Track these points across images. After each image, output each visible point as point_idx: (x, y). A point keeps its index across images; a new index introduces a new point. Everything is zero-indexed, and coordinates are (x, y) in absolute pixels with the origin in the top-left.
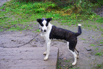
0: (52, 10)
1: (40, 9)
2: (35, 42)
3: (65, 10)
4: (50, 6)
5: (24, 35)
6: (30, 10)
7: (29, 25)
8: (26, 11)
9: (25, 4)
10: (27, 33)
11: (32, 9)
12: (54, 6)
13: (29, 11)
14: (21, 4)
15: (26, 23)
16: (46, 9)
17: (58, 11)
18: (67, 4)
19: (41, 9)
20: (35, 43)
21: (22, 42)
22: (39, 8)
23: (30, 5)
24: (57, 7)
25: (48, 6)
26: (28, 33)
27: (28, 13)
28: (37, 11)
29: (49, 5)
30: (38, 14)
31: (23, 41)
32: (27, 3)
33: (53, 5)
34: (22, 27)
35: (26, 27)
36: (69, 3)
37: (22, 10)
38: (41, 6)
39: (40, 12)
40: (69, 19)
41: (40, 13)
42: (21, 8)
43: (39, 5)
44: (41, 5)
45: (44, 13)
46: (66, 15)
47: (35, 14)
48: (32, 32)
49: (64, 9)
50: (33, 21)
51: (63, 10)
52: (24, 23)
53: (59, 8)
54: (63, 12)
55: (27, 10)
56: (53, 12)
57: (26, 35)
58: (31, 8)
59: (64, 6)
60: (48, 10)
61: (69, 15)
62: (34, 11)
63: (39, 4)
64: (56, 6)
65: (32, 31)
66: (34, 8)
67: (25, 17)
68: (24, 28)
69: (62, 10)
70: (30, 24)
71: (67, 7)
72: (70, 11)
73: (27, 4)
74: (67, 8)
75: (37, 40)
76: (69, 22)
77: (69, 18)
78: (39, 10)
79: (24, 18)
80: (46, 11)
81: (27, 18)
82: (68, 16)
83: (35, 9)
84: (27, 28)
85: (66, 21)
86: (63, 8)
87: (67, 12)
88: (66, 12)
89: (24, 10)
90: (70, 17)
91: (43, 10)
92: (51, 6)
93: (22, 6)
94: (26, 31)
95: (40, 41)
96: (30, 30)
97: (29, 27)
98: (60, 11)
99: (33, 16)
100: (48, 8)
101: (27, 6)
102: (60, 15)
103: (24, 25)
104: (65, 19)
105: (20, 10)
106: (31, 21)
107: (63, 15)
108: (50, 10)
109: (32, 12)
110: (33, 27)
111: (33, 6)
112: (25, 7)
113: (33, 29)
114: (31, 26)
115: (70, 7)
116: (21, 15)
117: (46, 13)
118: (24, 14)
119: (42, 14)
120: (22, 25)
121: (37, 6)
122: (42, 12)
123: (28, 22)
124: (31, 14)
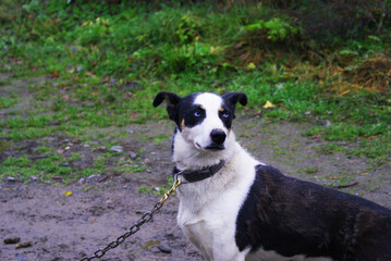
0: (270, 55)
1: (191, 49)
3: (349, 58)
4: (255, 32)
5: (88, 206)
6: (130, 51)
7: (119, 149)
8: (103, 58)
9: (100, 13)
10: (107, 194)
11: (142, 45)
12: (282, 31)
14: (76, 10)
15: (102, 131)
16: (228, 51)
17: (306, 67)
18: (364, 20)
19: (200, 48)
22: (190, 40)
24: (298, 37)
25: (242, 29)
26: (109, 197)
27: (119, 72)
28: (175, 57)
29: (251, 27)
30: (180, 82)
32: (114, 9)
33: (277, 26)
34: (75, 155)
35: (100, 157)
36: (377, 16)
37: (79, 48)
38: (200, 32)
39: (193, 69)
40: (373, 119)
41: (192, 76)
42: (73, 38)
43: (185, 26)
44: (200, 23)
45: (217, 74)
46: (358, 90)
47: (159, 77)
48: (138, 188)
49: (346, 52)
50: (149, 125)
51: (335, 60)
52: (88, 134)
53: (312, 43)
54: (338, 72)
55: (110, 52)
56: (274, 67)
57: (96, 211)
58: (140, 38)
59: (343, 35)
60: (244, 57)
61: (374, 90)
62: (157, 59)
63: (187, 17)
64: (294, 30)
65: (139, 183)
66: (155, 38)
67: (98, 96)
68: (90, 163)
69: (330, 58)
70: (127, 139)
71: (362, 37)
72: (380, 65)
73: (111, 14)
74: (364, 50)
75: (167, 247)
76: (376, 139)
77: (374, 109)
78: (187, 51)
79: (88, 104)
80: (230, 60)
81: (111, 99)
82: (370, 97)
83: (162, 48)
84: (109, 163)
85: (355, 128)
86: (339, 46)
87: (365, 74)
88: (360, 70)
89: (95, 49)
90: (381, 103)
91: (213, 57)
92: (265, 31)
93: (85, 24)
94: (101, 185)
95: (187, 251)
96: (127, 181)
97: (122, 159)
98: (316, 65)
99: (148, 89)
100: (244, 45)
101: (111, 29)
102: (321, 91)
103: (86, 145)
104: (349, 117)
105: (71, 48)
106: (132, 123)
107: (334, 92)
108: (258, 56)
109: (140, 63)
110: (143, 158)
111: (149, 30)
112: (102, 34)
113: (147, 175)
114: (134, 155)
115: (384, 41)
116: (75, 82)
117: (227, 75)
118: (94, 77)
119: (203, 77)
120: (79, 142)
121: (173, 28)
122: (202, 68)
123: (113, 128)
124: (138, 78)
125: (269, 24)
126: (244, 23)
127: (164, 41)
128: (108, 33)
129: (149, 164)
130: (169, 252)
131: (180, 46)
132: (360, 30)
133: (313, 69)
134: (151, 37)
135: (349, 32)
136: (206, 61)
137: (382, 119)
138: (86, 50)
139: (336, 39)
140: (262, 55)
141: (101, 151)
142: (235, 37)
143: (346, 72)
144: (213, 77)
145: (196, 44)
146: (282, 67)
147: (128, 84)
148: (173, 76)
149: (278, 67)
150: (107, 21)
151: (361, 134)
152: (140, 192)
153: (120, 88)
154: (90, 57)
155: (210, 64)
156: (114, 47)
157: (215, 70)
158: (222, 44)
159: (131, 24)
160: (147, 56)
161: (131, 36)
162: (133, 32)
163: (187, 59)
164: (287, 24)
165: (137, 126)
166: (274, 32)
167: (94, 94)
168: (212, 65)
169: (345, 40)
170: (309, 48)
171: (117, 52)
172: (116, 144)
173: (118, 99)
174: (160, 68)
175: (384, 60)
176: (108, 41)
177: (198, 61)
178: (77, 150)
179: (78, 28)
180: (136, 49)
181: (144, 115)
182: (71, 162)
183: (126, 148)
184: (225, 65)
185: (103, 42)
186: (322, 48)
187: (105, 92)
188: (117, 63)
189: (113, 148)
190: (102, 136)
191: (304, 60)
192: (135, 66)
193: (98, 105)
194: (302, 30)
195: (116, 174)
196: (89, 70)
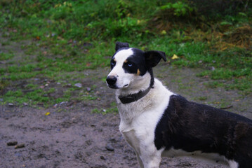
0: (175, 25)
1: (125, 21)
2: (103, 154)
3: (226, 27)
4: (166, 11)
5: (60, 121)
6: (86, 23)
7: (79, 85)
8: (68, 27)
10: (72, 114)
11: (93, 19)
12: (183, 10)
15: (68, 74)
16: (149, 23)
17: (199, 33)
19: (131, 21)
20: (102, 158)
21: (50, 153)
22: (124, 16)
23: (88, 5)
24: (193, 14)
25: (158, 8)
26: (73, 116)
27: (79, 37)
28: (115, 27)
29: (163, 7)
31: (55, 148)
33: (180, 6)
34: (52, 89)
35: (67, 91)
37: (53, 21)
38: (131, 10)
39: (126, 34)
40: (242, 66)
41: (125, 39)
42: (49, 15)
44: (130, 5)
45: (142, 38)
46: (233, 47)
47: (105, 39)
48: (92, 110)
49: (224, 23)
50: (99, 70)
51: (218, 28)
52: (60, 76)
53: (203, 18)
54: (219, 36)
55: (73, 24)
56: (178, 33)
57: (66, 125)
58: (92, 15)
59: (222, 11)
60: (159, 26)
61: (242, 47)
62: (103, 28)
64: (191, 9)
65: (92, 107)
66: (102, 15)
67: (65, 52)
68: (61, 94)
69: (214, 27)
70: (85, 80)
71: (235, 14)
72: (247, 31)
74: (236, 22)
75: (111, 147)
76: (244, 78)
77: (243, 59)
78: (122, 23)
80: (149, 28)
81: (74, 54)
82: (240, 52)
83: (106, 21)
84: (74, 94)
85: (230, 71)
86: (220, 19)
87: (237, 37)
88: (234, 35)
89: (63, 22)
90: (247, 55)
91: (139, 26)
92: (173, 10)
93: (56, 6)
94: (68, 108)
95: (124, 149)
96: (85, 105)
97: (82, 92)
98: (205, 31)
99: (98, 47)
100: (159, 19)
101: (73, 9)
102: (209, 48)
103: (59, 83)
104: (227, 64)
105: (48, 21)
106: (87, 69)
107: (217, 49)
108: (168, 26)
109: (92, 31)
110: (95, 91)
111: (98, 10)
112: (67, 12)
113: (97, 102)
114: (89, 89)
115: (249, 16)
116: (51, 43)
117: (148, 38)
118: (63, 40)
119: (133, 40)
120: (54, 81)
121: (113, 8)
122: (132, 34)
123: (75, 72)
124: (91, 40)
125: (175, 5)
126: (158, 5)
127: (108, 16)
128: (71, 12)
129: (99, 95)
130: (112, 150)
131: (118, 20)
132: (233, 9)
133: (203, 34)
134: (99, 14)
135: (226, 10)
136: (134, 29)
137: (247, 66)
138: (57, 22)
139: (218, 15)
140: (171, 25)
141: (68, 87)
142: (153, 14)
143: (225, 36)
144: (139, 40)
145: (128, 18)
146: (184, 33)
147: (85, 44)
148: (114, 39)
149: (181, 33)
150: (71, 4)
151: (234, 75)
152: (94, 112)
153: (79, 47)
154: (61, 27)
155: (137, 31)
156: (75, 21)
157: (140, 35)
158: (145, 18)
159: (86, 6)
160: (97, 27)
161: (87, 14)
162: (87, 11)
163: (122, 28)
164: (186, 6)
165: (91, 71)
166: (178, 10)
167: (63, 51)
168: (139, 32)
169: (224, 15)
170: (201, 21)
171: (78, 24)
172: (78, 82)
173: (79, 53)
174: (105, 34)
175: (249, 28)
176: (71, 17)
177: (130, 29)
178: (53, 86)
179: (52, 9)
180: (89, 22)
181: (95, 64)
182: (49, 94)
183: (84, 85)
184: (147, 31)
185: (68, 18)
186: (209, 20)
187: (70, 49)
188: (78, 31)
189: (76, 85)
190: (68, 77)
191: (197, 28)
192: (89, 33)
193: (66, 57)
194: (196, 10)
195: (78, 101)
196: (60, 35)
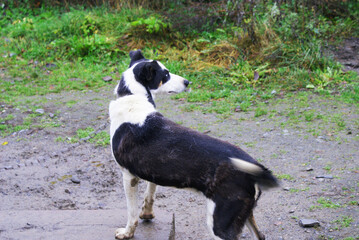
0: (148, 43)
1: (92, 39)
2: (68, 187)
3: (203, 45)
4: (137, 27)
5: (20, 152)
6: (48, 41)
7: (41, 111)
8: (29, 46)
9: (26, 14)
10: (33, 143)
11: (57, 36)
12: (157, 26)
13: (42, 48)
14: (8, 12)
15: (29, 99)
16: (119, 41)
17: (174, 51)
18: (214, 18)
19: (99, 39)
20: (67, 191)
21: (8, 187)
22: (91, 33)
23: (51, 21)
24: (168, 30)
25: (128, 24)
26: (35, 145)
27: (41, 57)
28: (80, 45)
29: (135, 23)
30: (84, 63)
31: (14, 182)
32: (36, 12)
33: (153, 22)
34: (9, 116)
35: (28, 117)
36: (223, 15)
37: (11, 40)
38: (99, 27)
39: (94, 53)
40: (220, 87)
41: (93, 58)
42: (7, 33)
43: (88, 23)
44: (98, 20)
45: (111, 57)
46: (210, 67)
47: (70, 59)
48: (55, 139)
49: (202, 40)
50: (63, 93)
51: (194, 46)
52: (19, 101)
53: (178, 34)
54: (196, 54)
55: (33, 42)
56: (151, 51)
57: (26, 155)
58: (56, 31)
59: (199, 27)
60: (131, 44)
61: (221, 66)
62: (68, 47)
63: (90, 16)
64: (165, 25)
65: (56, 134)
66: (67, 31)
67: (26, 74)
68: (20, 121)
69: (190, 45)
70: (47, 104)
71: (213, 30)
72: (225, 49)
73: (34, 15)
74: (214, 39)
75: (77, 179)
76: (223, 100)
77: (221, 80)
78: (89, 41)
79: (19, 79)
80: (120, 47)
81: (36, 76)
82: (219, 71)
83: (71, 39)
84: (35, 121)
85: (208, 93)
86: (196, 36)
87: (215, 55)
88: (211, 53)
89: (23, 40)
90: (226, 75)
91: (108, 44)
92: (145, 26)
93: (15, 22)
94: (29, 137)
95: (92, 181)
96: (48, 133)
97: (44, 118)
98: (181, 49)
99: (62, 68)
100: (130, 36)
101: (34, 26)
102: (185, 67)
103: (17, 109)
104: (204, 85)
105: (5, 39)
106: (50, 92)
107: (194, 68)
108: (140, 44)
109: (55, 50)
110: (59, 117)
111: (61, 26)
112: (28, 29)
113: (62, 129)
114: (52, 115)
115: (227, 32)
116: (9, 64)
117: (118, 57)
118: (23, 60)
119: (101, 59)
120: (12, 107)
121: (79, 24)
122: (100, 53)
123: (37, 96)
124: (54, 60)
125: (147, 21)
126: (129, 21)
127: (72, 34)
128: (32, 29)
129: (64, 122)
130: (78, 183)
131: (84, 37)
132: (211, 25)
133: (178, 52)
134: (63, 31)
135: (204, 26)
136: (103, 48)
137: (226, 86)
138: (16, 41)
139: (194, 31)
140: (143, 43)
141: (28, 112)
142: (123, 31)
143: (202, 54)
144: (108, 59)
145: (96, 35)
146: (157, 51)
147: (47, 65)
148: (80, 59)
149: (154, 51)
150: (31, 20)
151: (212, 98)
152: (58, 141)
153: (41, 68)
154: (20, 46)
155: (106, 50)
156: (36, 39)
157: (109, 54)
158: (115, 36)
159: (49, 22)
160: (61, 45)
161: (49, 30)
162: (50, 27)
163: (90, 46)
164: (160, 21)
165: (54, 95)
166: (151, 26)
167: (23, 72)
168: (108, 51)
169: (201, 32)
170: (176, 38)
171: (39, 42)
172: (39, 107)
173: (40, 75)
174: (70, 54)
175: (228, 46)
176: (32, 35)
177: (97, 48)
178: (11, 112)
179: (10, 25)
180: (52, 40)
181: (60, 86)
182: (6, 122)
183: (46, 110)
184: (117, 50)
185: (29, 35)
186: (185, 38)
187: (31, 71)
188: (39, 50)
189: (37, 111)
190: (28, 102)
191: (172, 46)
192: (52, 52)
193: (26, 80)
194: (170, 25)
195: (40, 129)
196: (19, 55)
